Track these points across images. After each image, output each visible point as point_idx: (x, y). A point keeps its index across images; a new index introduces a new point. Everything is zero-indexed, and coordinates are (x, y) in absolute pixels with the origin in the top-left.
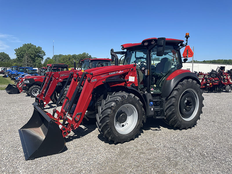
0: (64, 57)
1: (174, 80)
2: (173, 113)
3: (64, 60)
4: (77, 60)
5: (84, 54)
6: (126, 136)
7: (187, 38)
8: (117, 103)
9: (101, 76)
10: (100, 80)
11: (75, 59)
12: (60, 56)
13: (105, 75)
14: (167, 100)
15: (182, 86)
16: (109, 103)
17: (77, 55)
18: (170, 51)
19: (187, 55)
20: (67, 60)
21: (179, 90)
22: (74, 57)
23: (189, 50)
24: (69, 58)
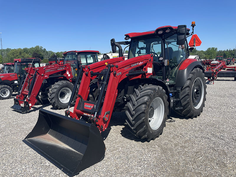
0: (13, 51)
1: (187, 70)
2: (188, 103)
3: (13, 55)
4: (30, 55)
5: (37, 47)
6: (157, 132)
7: (193, 27)
8: (150, 98)
9: (125, 68)
10: (124, 73)
11: (27, 53)
12: (8, 50)
13: (128, 67)
14: (182, 90)
15: (194, 75)
16: (142, 98)
17: (28, 49)
18: (173, 40)
19: (194, 43)
20: (18, 54)
21: (192, 79)
22: (25, 50)
23: (196, 39)
24: (20, 52)
